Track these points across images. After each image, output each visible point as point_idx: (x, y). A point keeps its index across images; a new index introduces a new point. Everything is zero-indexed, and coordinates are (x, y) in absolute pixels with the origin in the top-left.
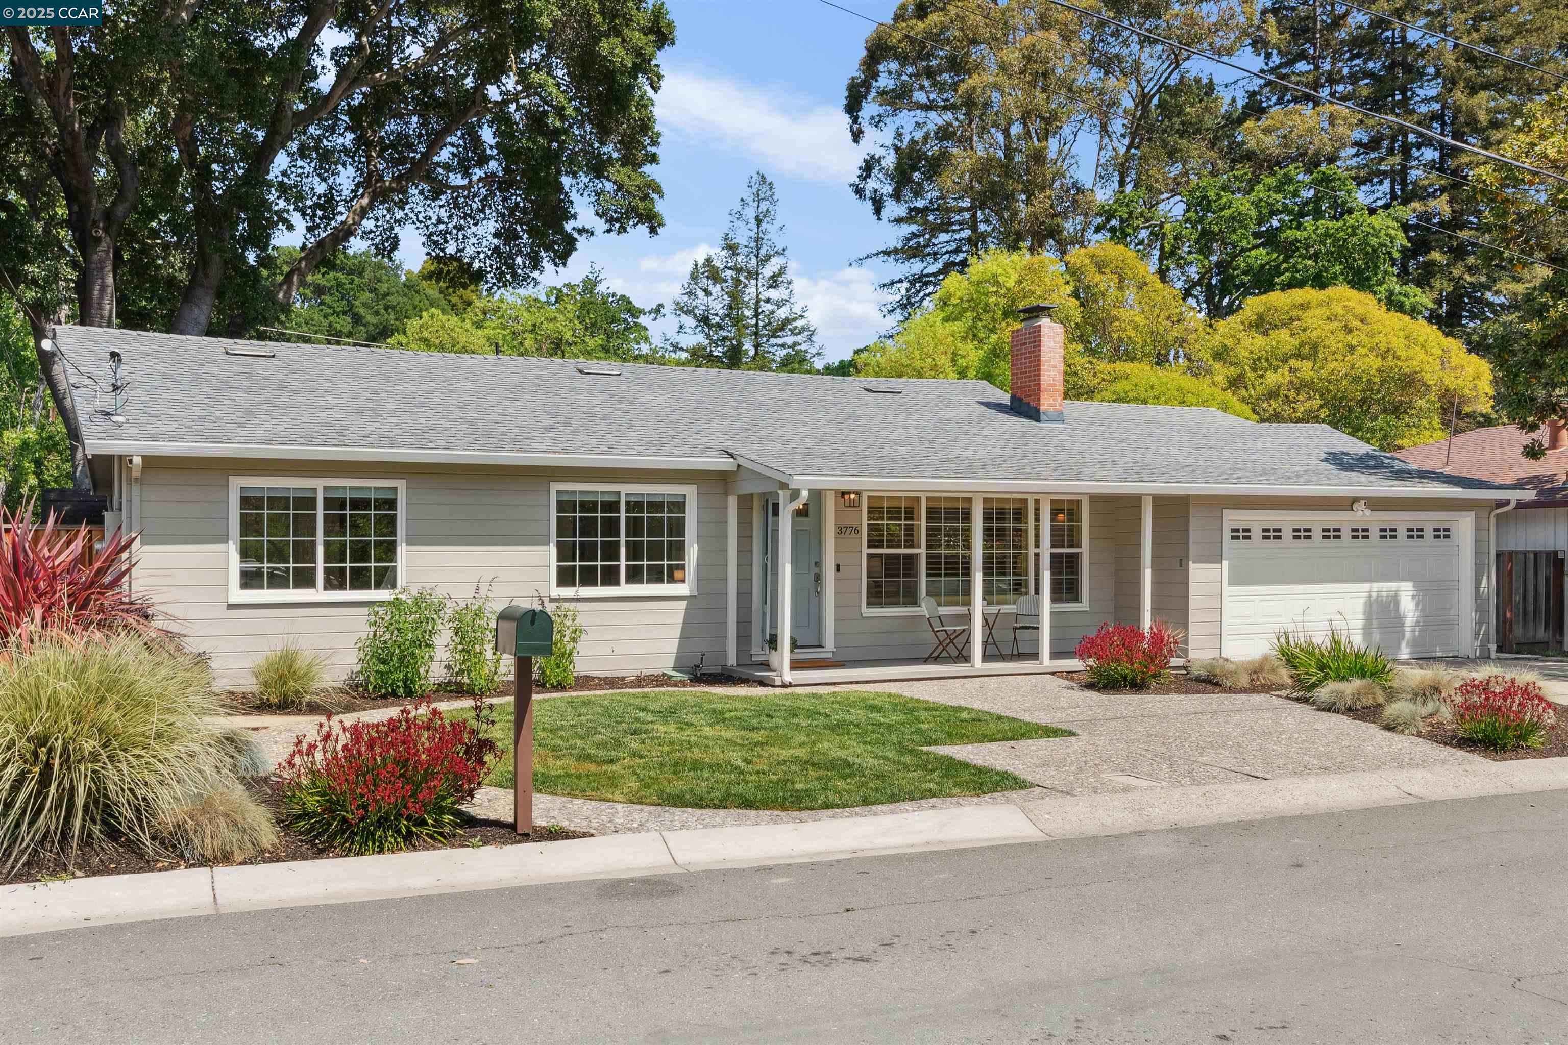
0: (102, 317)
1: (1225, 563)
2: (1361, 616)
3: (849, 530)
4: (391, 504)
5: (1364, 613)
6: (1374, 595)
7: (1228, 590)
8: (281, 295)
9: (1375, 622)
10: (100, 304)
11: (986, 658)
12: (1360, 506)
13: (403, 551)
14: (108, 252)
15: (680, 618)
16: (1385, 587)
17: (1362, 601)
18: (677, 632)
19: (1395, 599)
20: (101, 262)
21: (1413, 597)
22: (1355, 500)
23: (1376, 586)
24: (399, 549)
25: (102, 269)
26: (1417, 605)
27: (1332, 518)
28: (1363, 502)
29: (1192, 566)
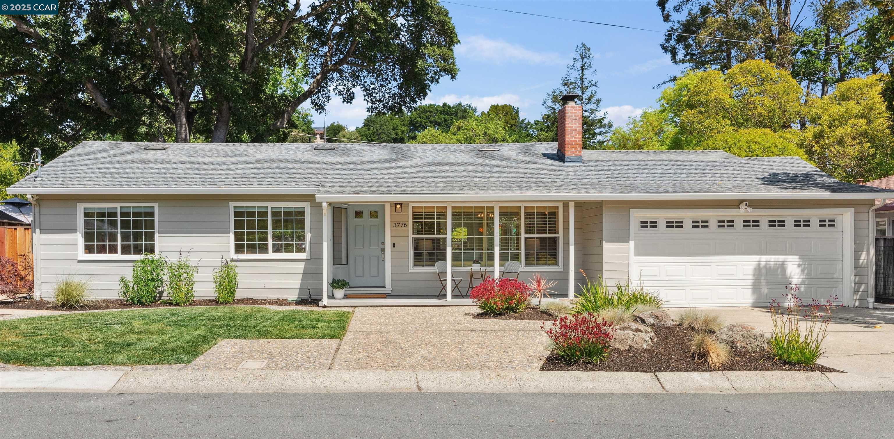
0: (182, 138)
1: (632, 243)
2: (751, 277)
3: (401, 225)
4: (152, 214)
5: (754, 275)
6: (763, 264)
7: (633, 259)
8: (279, 124)
9: (763, 281)
10: (181, 132)
11: (454, 296)
12: (743, 206)
13: (157, 236)
14: (182, 109)
15: (301, 271)
16: (773, 259)
17: (753, 267)
18: (300, 278)
19: (783, 266)
20: (180, 114)
21: (799, 266)
22: (742, 201)
23: (764, 258)
24: (155, 235)
25: (180, 117)
26: (803, 271)
27: (726, 214)
28: (745, 203)
29: (604, 244)
